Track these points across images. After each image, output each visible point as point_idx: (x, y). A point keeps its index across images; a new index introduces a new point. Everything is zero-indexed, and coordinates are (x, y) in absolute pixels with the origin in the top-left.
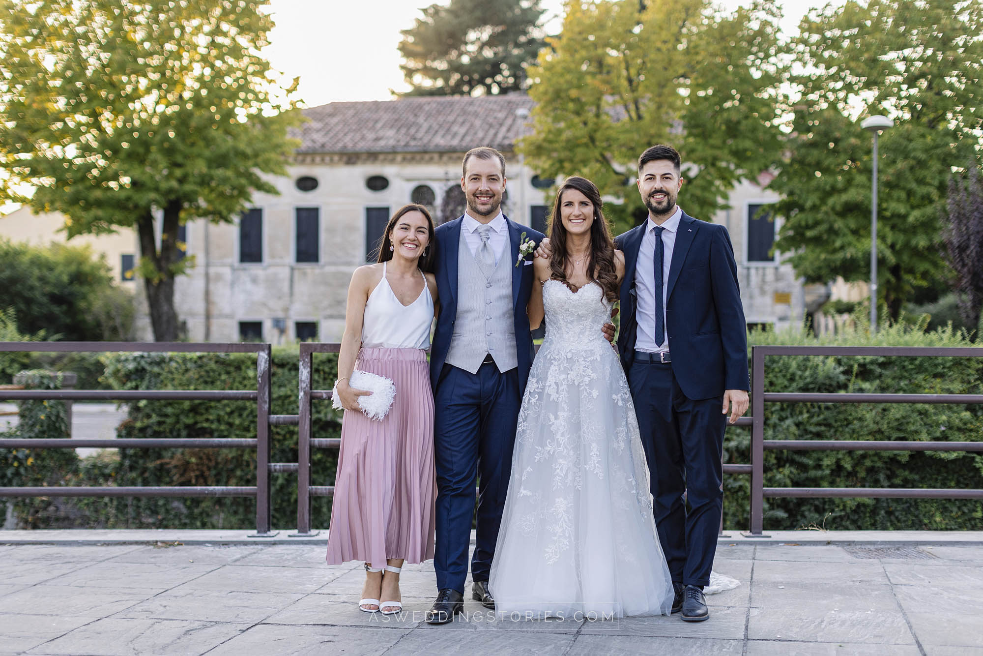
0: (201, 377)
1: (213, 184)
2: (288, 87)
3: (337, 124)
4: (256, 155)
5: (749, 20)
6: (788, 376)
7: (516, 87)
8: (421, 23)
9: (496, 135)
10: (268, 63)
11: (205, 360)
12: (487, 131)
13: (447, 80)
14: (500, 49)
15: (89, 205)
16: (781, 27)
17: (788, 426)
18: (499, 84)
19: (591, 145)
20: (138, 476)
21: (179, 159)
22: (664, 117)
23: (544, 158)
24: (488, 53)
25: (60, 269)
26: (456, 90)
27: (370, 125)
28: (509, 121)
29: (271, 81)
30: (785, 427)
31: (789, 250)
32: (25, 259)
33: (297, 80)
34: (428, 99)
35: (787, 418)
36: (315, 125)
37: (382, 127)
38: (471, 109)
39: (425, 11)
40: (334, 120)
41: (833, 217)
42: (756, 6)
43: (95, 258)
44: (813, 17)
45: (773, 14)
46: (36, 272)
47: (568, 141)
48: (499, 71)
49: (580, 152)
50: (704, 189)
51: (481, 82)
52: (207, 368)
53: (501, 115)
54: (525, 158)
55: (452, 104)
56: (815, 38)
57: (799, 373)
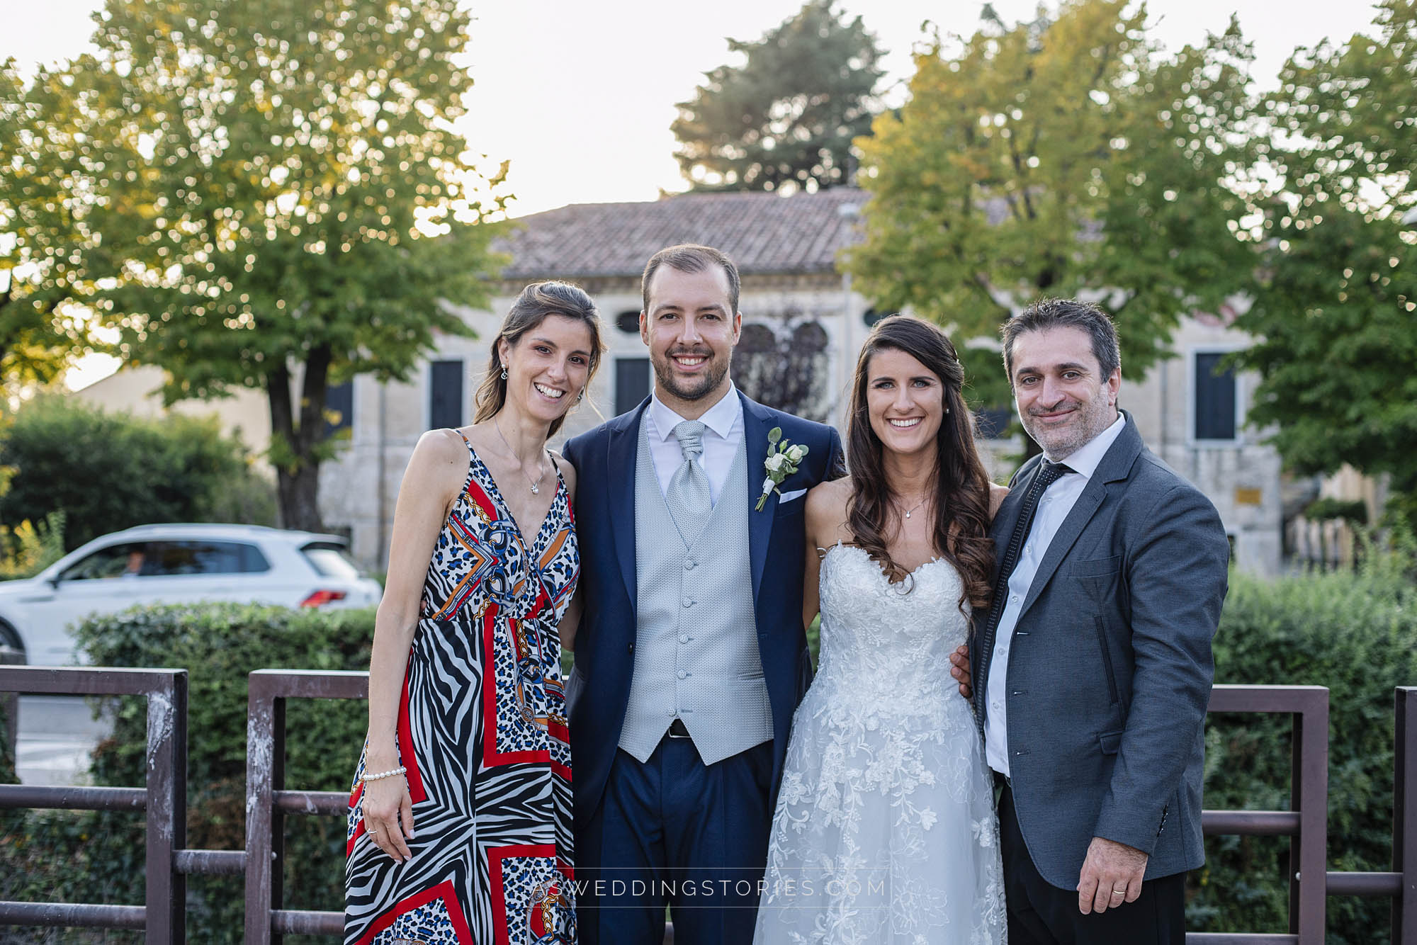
0: (235, 664)
1: (377, 322)
2: (493, 176)
3: (575, 235)
4: (440, 278)
5: (1202, 65)
6: (1350, 675)
7: (842, 181)
8: (703, 92)
9: (810, 249)
10: (463, 142)
11: (242, 632)
12: (797, 245)
13: (741, 174)
14: (819, 129)
15: (193, 355)
16: (1253, 76)
17: (1353, 774)
18: (818, 178)
19: (955, 257)
20: (126, 843)
21: (325, 284)
22: (1071, 215)
23: (882, 280)
24: (803, 134)
25: (172, 449)
26: (756, 186)
27: (623, 235)
28: (830, 229)
29: (466, 169)
30: (1345, 775)
31: (1269, 423)
32: (124, 435)
33: (505, 166)
34: (710, 198)
35: (1348, 758)
36: (545, 237)
37: (641, 239)
38: (773, 211)
39: (710, 75)
40: (569, 231)
41: (1343, 371)
42: (1212, 42)
43: (225, 434)
44: (1301, 61)
45: (1239, 55)
46: (138, 453)
47: (920, 252)
48: (818, 160)
49: (940, 271)
50: (1136, 326)
51: (792, 176)
52: (245, 648)
53: (818, 220)
54: (853, 279)
55: (745, 204)
56: (1304, 92)
57: (1373, 670)
